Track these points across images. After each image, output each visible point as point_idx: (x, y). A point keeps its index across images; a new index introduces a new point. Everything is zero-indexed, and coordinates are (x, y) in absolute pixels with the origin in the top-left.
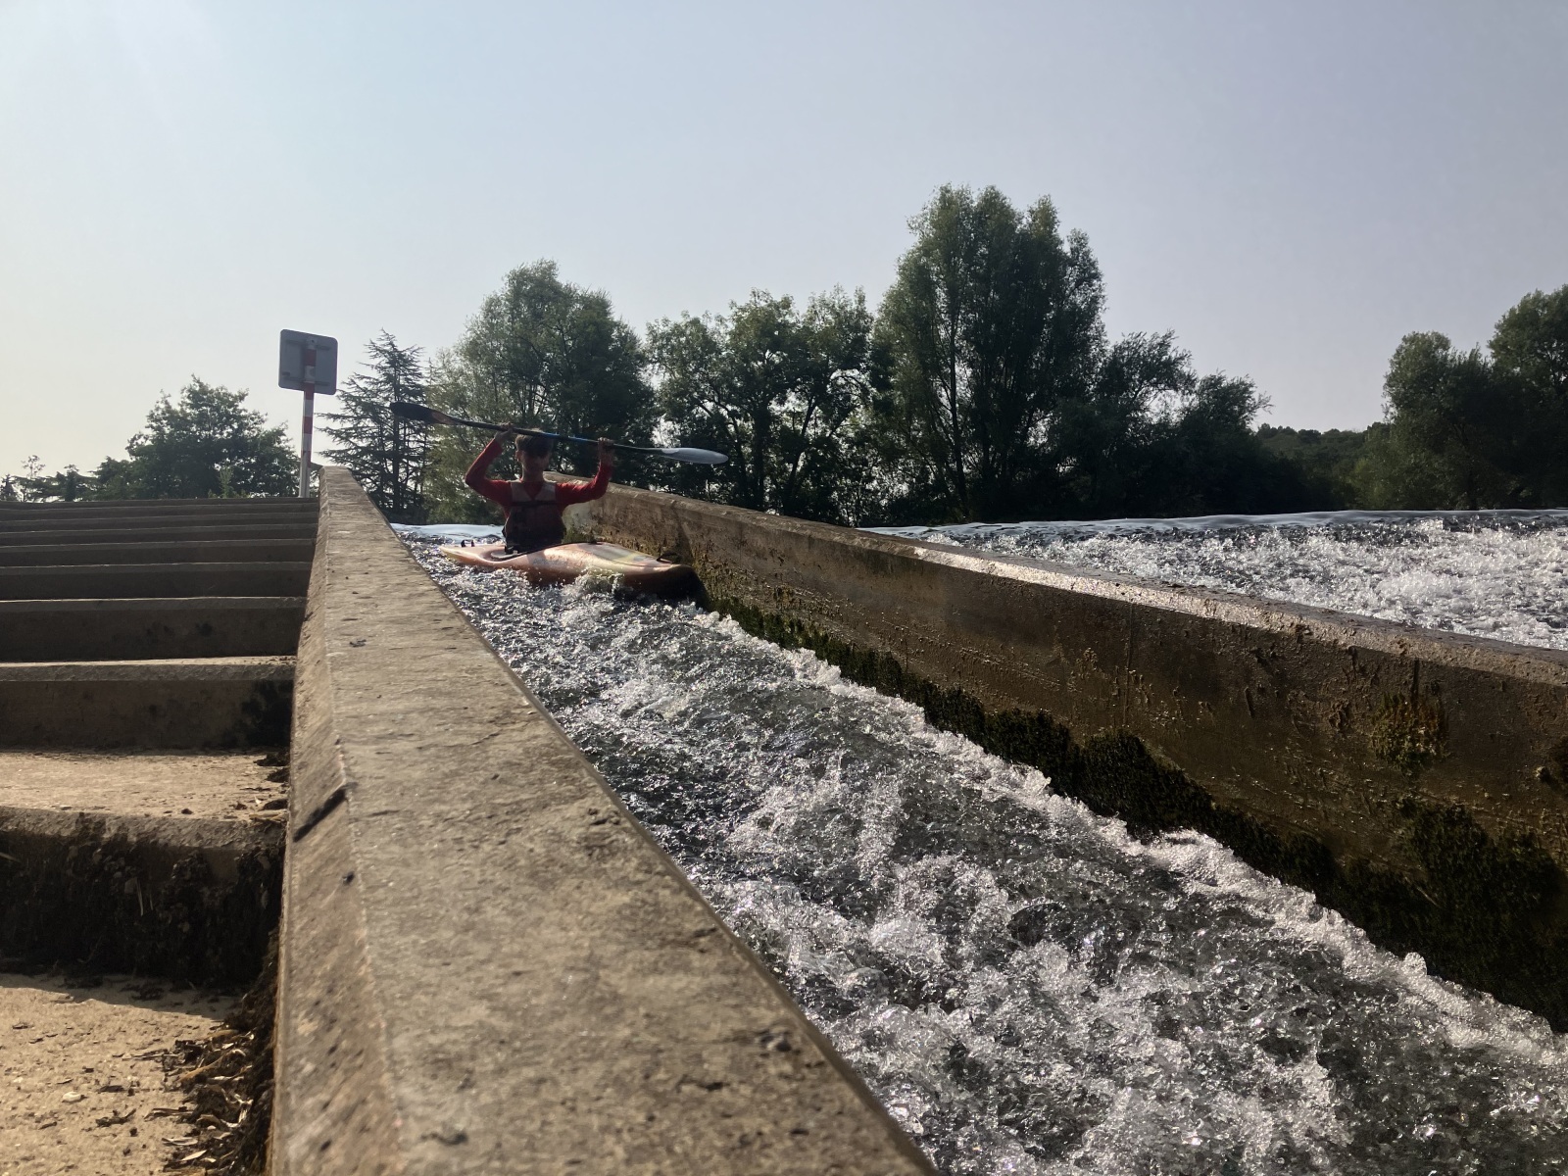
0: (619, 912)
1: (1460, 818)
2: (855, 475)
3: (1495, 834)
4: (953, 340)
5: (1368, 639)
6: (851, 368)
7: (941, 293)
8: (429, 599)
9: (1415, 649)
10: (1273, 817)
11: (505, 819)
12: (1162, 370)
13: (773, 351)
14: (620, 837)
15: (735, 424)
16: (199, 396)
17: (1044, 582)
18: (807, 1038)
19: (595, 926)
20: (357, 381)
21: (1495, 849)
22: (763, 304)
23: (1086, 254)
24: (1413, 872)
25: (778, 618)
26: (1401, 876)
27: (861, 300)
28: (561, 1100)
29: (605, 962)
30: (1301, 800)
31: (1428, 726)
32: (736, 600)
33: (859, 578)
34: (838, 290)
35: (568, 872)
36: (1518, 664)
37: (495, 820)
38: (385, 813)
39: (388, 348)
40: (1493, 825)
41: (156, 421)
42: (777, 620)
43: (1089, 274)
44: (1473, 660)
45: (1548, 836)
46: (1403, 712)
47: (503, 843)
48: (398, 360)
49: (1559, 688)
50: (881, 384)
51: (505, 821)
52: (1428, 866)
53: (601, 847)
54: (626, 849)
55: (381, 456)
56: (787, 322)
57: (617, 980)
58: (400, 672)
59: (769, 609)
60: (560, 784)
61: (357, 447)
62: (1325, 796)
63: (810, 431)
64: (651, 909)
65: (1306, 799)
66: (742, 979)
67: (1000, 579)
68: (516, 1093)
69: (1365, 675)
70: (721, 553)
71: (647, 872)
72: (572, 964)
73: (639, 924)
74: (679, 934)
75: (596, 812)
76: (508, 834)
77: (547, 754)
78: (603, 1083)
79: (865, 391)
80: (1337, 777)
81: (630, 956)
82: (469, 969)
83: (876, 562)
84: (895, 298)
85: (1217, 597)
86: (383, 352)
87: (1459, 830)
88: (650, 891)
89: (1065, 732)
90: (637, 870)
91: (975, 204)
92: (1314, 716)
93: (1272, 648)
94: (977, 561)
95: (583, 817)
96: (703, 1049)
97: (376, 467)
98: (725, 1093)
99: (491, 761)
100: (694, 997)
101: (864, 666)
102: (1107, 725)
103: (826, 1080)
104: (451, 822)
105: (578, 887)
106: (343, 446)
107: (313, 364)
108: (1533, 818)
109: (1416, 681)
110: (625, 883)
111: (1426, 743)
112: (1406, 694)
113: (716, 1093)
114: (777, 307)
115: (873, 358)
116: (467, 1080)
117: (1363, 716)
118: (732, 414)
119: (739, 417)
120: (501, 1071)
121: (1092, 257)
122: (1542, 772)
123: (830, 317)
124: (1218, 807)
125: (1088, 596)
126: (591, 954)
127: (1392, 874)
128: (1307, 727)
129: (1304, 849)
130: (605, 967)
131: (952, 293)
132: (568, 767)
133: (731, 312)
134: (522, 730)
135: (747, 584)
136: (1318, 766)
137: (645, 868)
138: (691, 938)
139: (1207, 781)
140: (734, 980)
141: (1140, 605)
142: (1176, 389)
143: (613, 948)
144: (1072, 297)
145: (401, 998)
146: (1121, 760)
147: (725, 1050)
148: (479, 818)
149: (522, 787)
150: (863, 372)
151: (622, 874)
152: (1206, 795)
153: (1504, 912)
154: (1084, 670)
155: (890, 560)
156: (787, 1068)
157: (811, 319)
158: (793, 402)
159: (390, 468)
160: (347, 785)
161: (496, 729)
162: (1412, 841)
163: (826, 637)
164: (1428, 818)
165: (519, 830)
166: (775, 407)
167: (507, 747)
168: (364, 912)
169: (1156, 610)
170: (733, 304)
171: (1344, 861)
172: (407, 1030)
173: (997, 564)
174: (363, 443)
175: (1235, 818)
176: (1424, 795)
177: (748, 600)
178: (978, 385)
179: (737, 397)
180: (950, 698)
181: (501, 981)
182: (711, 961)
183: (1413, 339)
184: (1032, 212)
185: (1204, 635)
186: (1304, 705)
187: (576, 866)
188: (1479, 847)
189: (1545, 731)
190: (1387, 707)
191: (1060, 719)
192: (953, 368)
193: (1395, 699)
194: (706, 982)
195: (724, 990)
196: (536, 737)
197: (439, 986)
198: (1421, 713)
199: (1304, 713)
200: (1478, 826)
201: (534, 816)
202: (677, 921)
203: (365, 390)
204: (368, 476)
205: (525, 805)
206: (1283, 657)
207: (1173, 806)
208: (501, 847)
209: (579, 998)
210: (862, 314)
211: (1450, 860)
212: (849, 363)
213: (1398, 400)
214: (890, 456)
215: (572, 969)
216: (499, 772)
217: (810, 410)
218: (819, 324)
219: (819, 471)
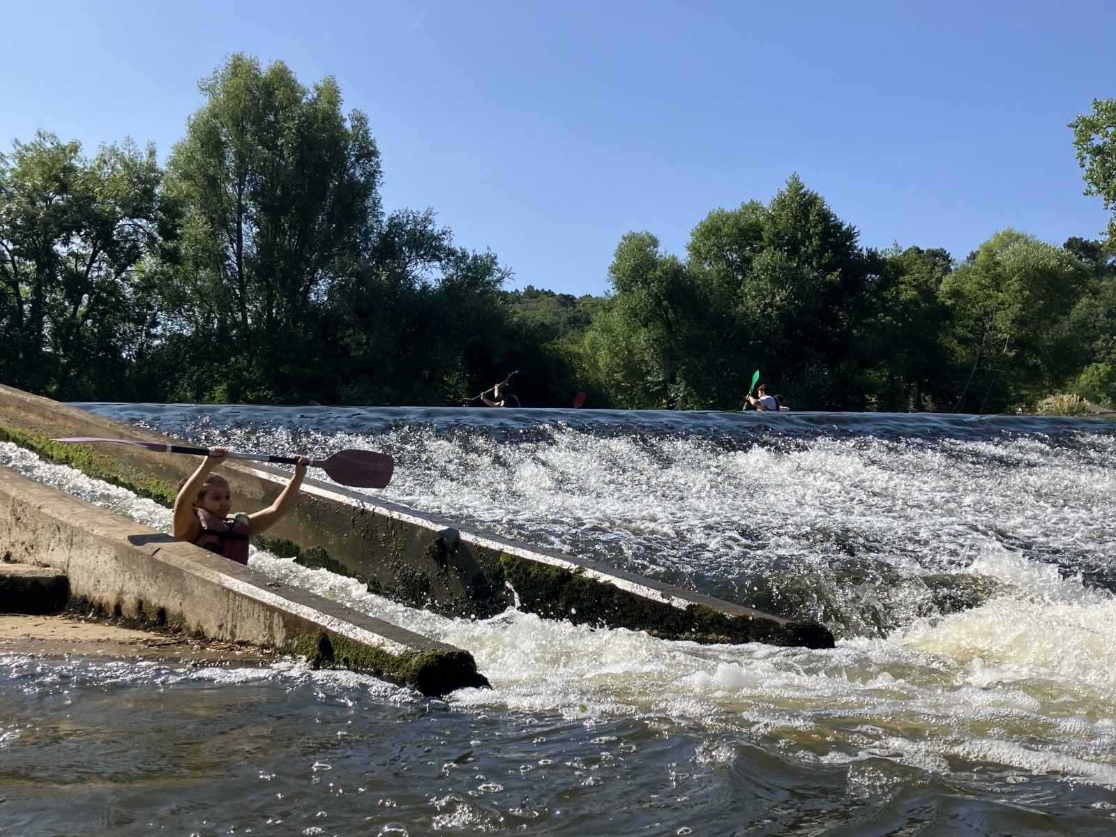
2: (140, 320)
4: (240, 196)
6: (139, 217)
7: (229, 153)
13: (57, 193)
15: (13, 262)
22: (49, 145)
23: (366, 132)
27: (152, 153)
34: (129, 140)
43: (367, 153)
50: (168, 232)
56: (73, 166)
63: (95, 274)
79: (152, 239)
84: (185, 153)
91: (264, 75)
102: (313, 546)
114: (64, 150)
115: (159, 209)
118: (13, 253)
119: (19, 256)
121: (373, 135)
123: (118, 166)
131: (239, 154)
133: (14, 151)
142: (440, 260)
144: (352, 170)
150: (151, 221)
157: (99, 166)
158: (77, 244)
166: (59, 248)
170: (16, 142)
178: (264, 243)
179: (18, 236)
183: (631, 238)
184: (317, 89)
192: (239, 224)
210: (151, 168)
212: (136, 213)
213: (618, 285)
214: (176, 302)
217: (95, 254)
218: (107, 170)
219: (103, 313)
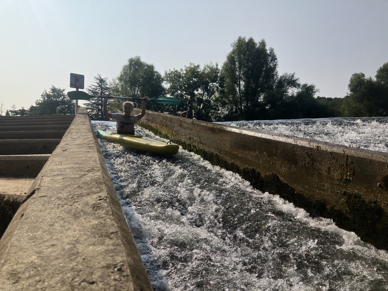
0: (92, 226)
1: (358, 197)
2: (215, 109)
3: (367, 200)
4: (240, 74)
5: (335, 150)
6: (214, 82)
7: (237, 63)
8: (89, 139)
9: (347, 152)
10: (311, 195)
11: (74, 198)
12: (292, 83)
13: (195, 78)
14: (104, 204)
15: (185, 97)
16: (54, 90)
17: (254, 135)
18: (128, 267)
19: (84, 230)
20: (92, 86)
21: (367, 205)
22: (193, 66)
23: (274, 53)
24: (346, 210)
25: (190, 144)
26: (343, 211)
27: (217, 65)
28: (41, 288)
29: (81, 242)
30: (318, 191)
31: (350, 172)
32: (180, 140)
33: (209, 134)
34: (211, 63)
35: (84, 214)
36: (374, 156)
37: (73, 198)
38: (43, 196)
39: (99, 78)
40: (366, 198)
41: (44, 96)
42: (190, 145)
43: (274, 58)
44: (362, 155)
45: (381, 201)
46: (344, 169)
47: (71, 205)
48: (102, 81)
49: (384, 162)
50: (221, 85)
51: (75, 199)
52: (349, 209)
53: (97, 207)
54: (104, 208)
55: (98, 105)
56: (198, 71)
57: (80, 248)
58: (71, 158)
59: (188, 142)
60: (96, 189)
61: (92, 103)
62: (323, 190)
63: (204, 98)
64: (102, 225)
65: (319, 191)
66: (118, 247)
67: (243, 134)
68: (29, 285)
69: (334, 159)
70: (176, 128)
71: (107, 214)
72: (70, 242)
73: (97, 229)
74: (107, 233)
75: (101, 197)
76: (74, 203)
77: (97, 180)
78: (58, 282)
79: (218, 88)
80: (327, 186)
81: (88, 240)
82: (40, 244)
83: (213, 130)
84: (226, 64)
85: (297, 139)
86: (98, 79)
87: (358, 199)
88: (105, 220)
89: (259, 174)
90: (104, 214)
91: (247, 41)
92: (321, 170)
93: (311, 152)
94: (239, 130)
95: (97, 198)
96: (94, 270)
97: (97, 107)
98: (95, 285)
99: (80, 182)
100: (101, 253)
101: (210, 157)
102: (269, 172)
103: (127, 281)
104: (60, 199)
105: (85, 219)
106: (88, 102)
107: (78, 82)
108: (377, 197)
109: (347, 160)
110: (100, 217)
111: (350, 177)
112: (345, 164)
113: (91, 285)
114: (196, 67)
115: (219, 80)
116: (17, 280)
117: (334, 169)
118: (185, 94)
119: (186, 95)
120: (30, 277)
121: (275, 54)
122: (379, 185)
123: (209, 70)
124: (297, 193)
125: (265, 139)
126: (78, 239)
127: (340, 210)
128: (319, 172)
129: (318, 204)
130: (80, 243)
131: (240, 63)
132: (100, 184)
133: (185, 68)
134: (94, 174)
135: (183, 136)
136: (322, 183)
137: (106, 213)
138: (110, 234)
139: (294, 186)
140: (116, 247)
141: (278, 141)
142: (296, 87)
143: (85, 237)
144: (270, 64)
145: (14, 253)
146: (273, 181)
147: (102, 270)
148: (68, 198)
149: (85, 189)
150: (217, 83)
151: (99, 215)
152: (294, 190)
153: (369, 221)
154: (264, 158)
155: (217, 130)
156: (117, 277)
157: (204, 70)
158: (200, 91)
159: (100, 108)
160: (37, 189)
161: (87, 173)
162: (346, 202)
163: (201, 149)
164: (350, 196)
165: (78, 201)
166: (196, 92)
167: (87, 178)
168: (19, 226)
169: (282, 142)
170: (185, 66)
171: (328, 207)
172: (10, 263)
173: (243, 131)
174: (94, 102)
175: (301, 196)
176: (349, 190)
177: (183, 140)
178: (246, 86)
179: (186, 90)
180: (231, 165)
181: (47, 248)
182: (111, 242)
183: (355, 75)
184: (260, 43)
185: (294, 149)
186: (319, 167)
187: (88, 212)
188: (363, 204)
189: (380, 174)
190: (340, 167)
191: (258, 170)
192: (240, 82)
193: (342, 165)
194: (107, 248)
195: (112, 251)
196: (96, 175)
197: (28, 249)
198: (349, 169)
199: (319, 169)
200: (363, 198)
201: (84, 198)
202: (108, 229)
203: (94, 89)
204: (95, 110)
205: (83, 194)
206: (314, 154)
207: (286, 192)
208: (70, 206)
209: (66, 253)
210: (217, 69)
211: (355, 207)
212: (214, 81)
213: (351, 90)
214: (224, 105)
215: (69, 244)
216: (81, 185)
217: (204, 93)
218: (206, 71)
219: (206, 108)
